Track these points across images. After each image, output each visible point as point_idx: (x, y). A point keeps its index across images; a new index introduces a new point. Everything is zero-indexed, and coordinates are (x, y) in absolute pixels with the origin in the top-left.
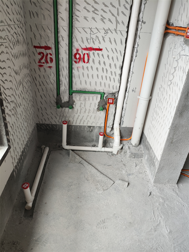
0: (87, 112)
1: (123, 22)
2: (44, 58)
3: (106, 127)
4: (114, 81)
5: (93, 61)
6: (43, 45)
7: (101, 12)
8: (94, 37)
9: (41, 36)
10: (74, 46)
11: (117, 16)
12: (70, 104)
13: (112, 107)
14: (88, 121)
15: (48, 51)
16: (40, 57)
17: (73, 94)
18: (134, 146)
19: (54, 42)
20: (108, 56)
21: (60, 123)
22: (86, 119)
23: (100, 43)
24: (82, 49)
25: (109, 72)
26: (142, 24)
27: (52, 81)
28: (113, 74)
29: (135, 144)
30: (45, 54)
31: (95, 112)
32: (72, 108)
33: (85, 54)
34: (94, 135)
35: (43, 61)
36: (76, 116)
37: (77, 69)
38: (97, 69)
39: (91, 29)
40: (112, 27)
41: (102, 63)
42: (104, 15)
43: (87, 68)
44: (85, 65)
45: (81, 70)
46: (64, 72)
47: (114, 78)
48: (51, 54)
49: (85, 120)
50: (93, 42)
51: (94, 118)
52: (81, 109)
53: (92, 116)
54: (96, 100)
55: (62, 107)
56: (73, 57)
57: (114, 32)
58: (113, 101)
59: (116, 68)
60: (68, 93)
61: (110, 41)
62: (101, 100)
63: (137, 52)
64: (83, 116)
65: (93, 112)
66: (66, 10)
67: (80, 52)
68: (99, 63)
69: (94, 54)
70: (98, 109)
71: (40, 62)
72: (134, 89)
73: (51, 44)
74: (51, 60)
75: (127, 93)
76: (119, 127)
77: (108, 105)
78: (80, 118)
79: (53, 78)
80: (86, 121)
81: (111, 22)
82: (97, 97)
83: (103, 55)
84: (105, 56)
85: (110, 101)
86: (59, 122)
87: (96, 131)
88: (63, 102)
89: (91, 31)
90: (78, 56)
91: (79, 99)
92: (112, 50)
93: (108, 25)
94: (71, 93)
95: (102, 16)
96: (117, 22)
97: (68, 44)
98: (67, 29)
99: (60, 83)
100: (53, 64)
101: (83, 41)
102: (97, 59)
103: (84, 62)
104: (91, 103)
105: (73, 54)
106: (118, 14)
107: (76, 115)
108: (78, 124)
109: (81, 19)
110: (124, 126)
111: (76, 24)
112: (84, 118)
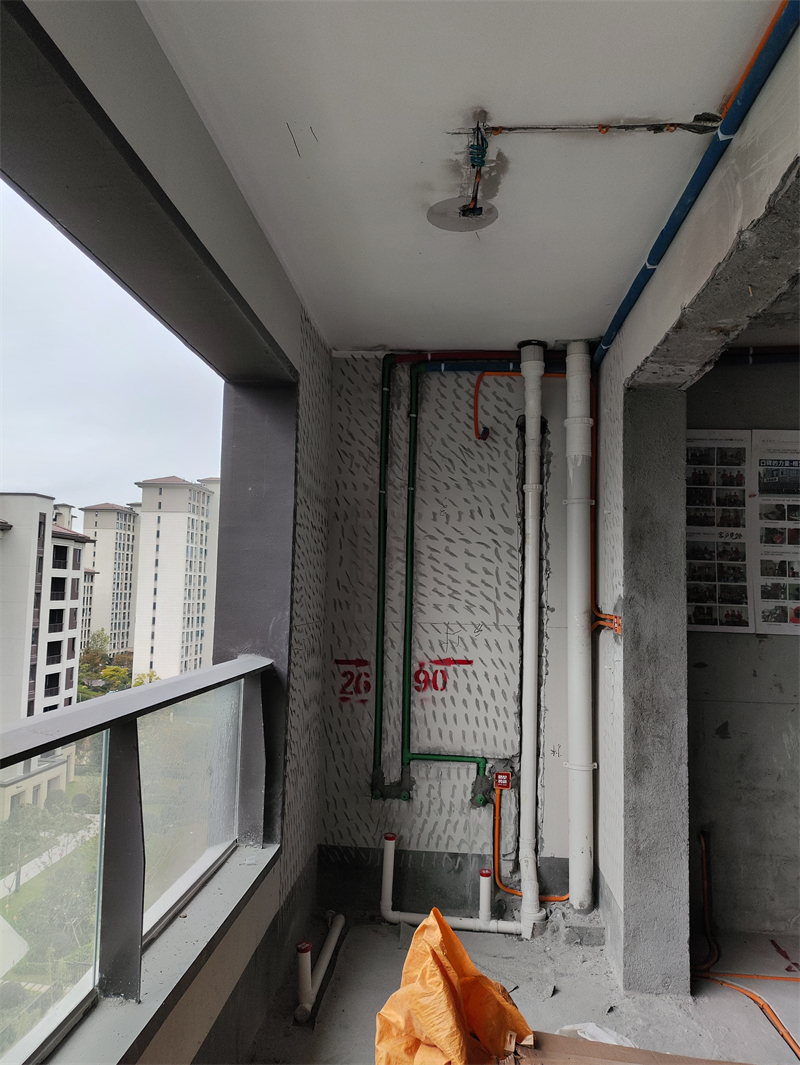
0: (445, 809)
1: (509, 611)
2: (353, 683)
3: (499, 859)
4: (506, 729)
5: (455, 685)
6: (354, 657)
7: (465, 596)
8: (454, 638)
9: (350, 641)
10: (415, 657)
11: (497, 601)
12: (404, 789)
13: (508, 797)
14: (450, 837)
15: (363, 669)
16: (345, 680)
17: (412, 763)
18: (579, 911)
19: (374, 652)
20: (486, 675)
21: (377, 841)
22: (444, 831)
23: (467, 649)
24: (431, 662)
25: (491, 708)
26: (549, 612)
27: (365, 732)
28: (502, 712)
29: (581, 905)
30: (355, 675)
31: (465, 810)
32: (409, 798)
33: (437, 671)
34: (467, 885)
35: (351, 688)
36: (419, 822)
37: (420, 703)
38: (464, 701)
39: (447, 625)
40: (490, 619)
41: (474, 688)
42: (471, 600)
43: (443, 700)
44: (438, 695)
45: (429, 705)
46: (393, 711)
47: (504, 723)
48: (367, 675)
49: (442, 835)
50: (454, 648)
51: (465, 829)
52: (430, 803)
53: (457, 822)
54: (467, 776)
55: (384, 797)
56: (412, 679)
57: (493, 628)
58: (508, 779)
59: (506, 700)
60: (400, 759)
61: (488, 646)
62: (480, 778)
63: (547, 664)
64: (436, 823)
65: (461, 812)
66: (400, 595)
67: (426, 668)
68: (469, 689)
69: (455, 671)
70: (474, 803)
71: (343, 691)
72: (556, 749)
73: (370, 656)
74: (368, 686)
75: (541, 760)
76: (534, 857)
77: (498, 792)
78: (428, 828)
79: (368, 724)
80: (445, 838)
81: (486, 611)
82: (468, 769)
83: (474, 673)
84: (481, 675)
85: (502, 780)
86: (374, 839)
87: (472, 867)
88: (387, 783)
89: (448, 627)
90: (422, 677)
91: (425, 776)
92: (494, 663)
93: (480, 617)
94: (406, 761)
95: (467, 601)
96: (498, 610)
97: (402, 654)
98: (400, 626)
99: (384, 736)
100: (371, 696)
101: (432, 648)
102: (462, 682)
103: (436, 688)
104: (454, 787)
105: (413, 673)
106: (498, 597)
107: (417, 819)
108: (422, 848)
109: (428, 609)
110: (545, 853)
111: (419, 617)
112: (439, 829)
